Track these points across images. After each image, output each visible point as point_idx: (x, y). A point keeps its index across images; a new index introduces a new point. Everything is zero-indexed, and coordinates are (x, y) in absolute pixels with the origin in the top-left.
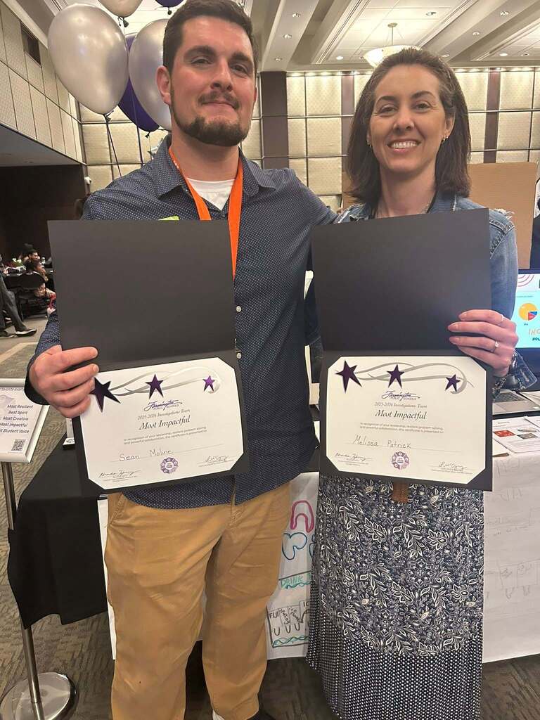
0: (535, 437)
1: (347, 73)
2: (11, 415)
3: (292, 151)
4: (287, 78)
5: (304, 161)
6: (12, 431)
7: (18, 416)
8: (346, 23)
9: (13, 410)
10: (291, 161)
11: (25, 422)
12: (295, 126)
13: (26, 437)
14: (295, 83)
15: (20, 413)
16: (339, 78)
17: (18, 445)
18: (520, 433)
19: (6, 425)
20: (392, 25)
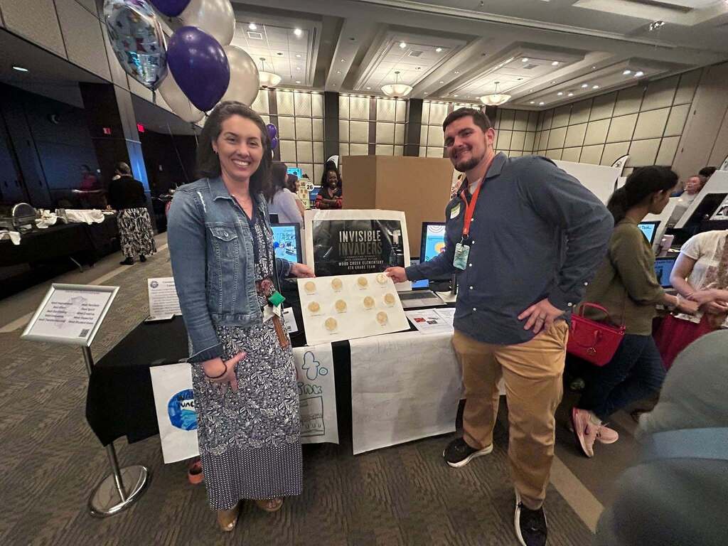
0: (436, 323)
1: (373, 97)
2: (83, 311)
3: (341, 138)
4: (340, 97)
5: (348, 145)
6: (82, 323)
7: (87, 312)
8: (372, 67)
9: (85, 307)
10: (340, 144)
11: (91, 316)
12: (343, 124)
13: (90, 327)
14: (344, 99)
15: (89, 310)
16: (368, 100)
17: (84, 333)
18: (429, 320)
19: (79, 318)
20: (398, 73)
